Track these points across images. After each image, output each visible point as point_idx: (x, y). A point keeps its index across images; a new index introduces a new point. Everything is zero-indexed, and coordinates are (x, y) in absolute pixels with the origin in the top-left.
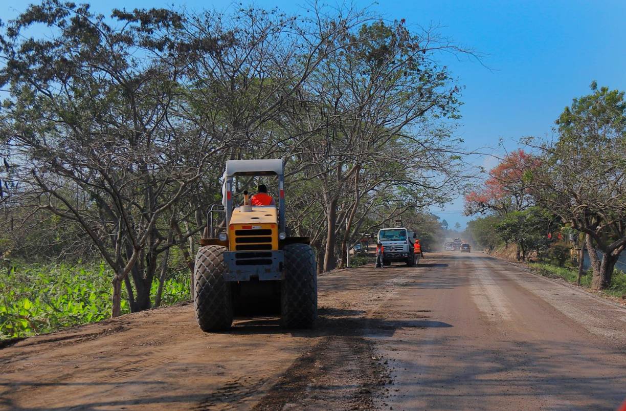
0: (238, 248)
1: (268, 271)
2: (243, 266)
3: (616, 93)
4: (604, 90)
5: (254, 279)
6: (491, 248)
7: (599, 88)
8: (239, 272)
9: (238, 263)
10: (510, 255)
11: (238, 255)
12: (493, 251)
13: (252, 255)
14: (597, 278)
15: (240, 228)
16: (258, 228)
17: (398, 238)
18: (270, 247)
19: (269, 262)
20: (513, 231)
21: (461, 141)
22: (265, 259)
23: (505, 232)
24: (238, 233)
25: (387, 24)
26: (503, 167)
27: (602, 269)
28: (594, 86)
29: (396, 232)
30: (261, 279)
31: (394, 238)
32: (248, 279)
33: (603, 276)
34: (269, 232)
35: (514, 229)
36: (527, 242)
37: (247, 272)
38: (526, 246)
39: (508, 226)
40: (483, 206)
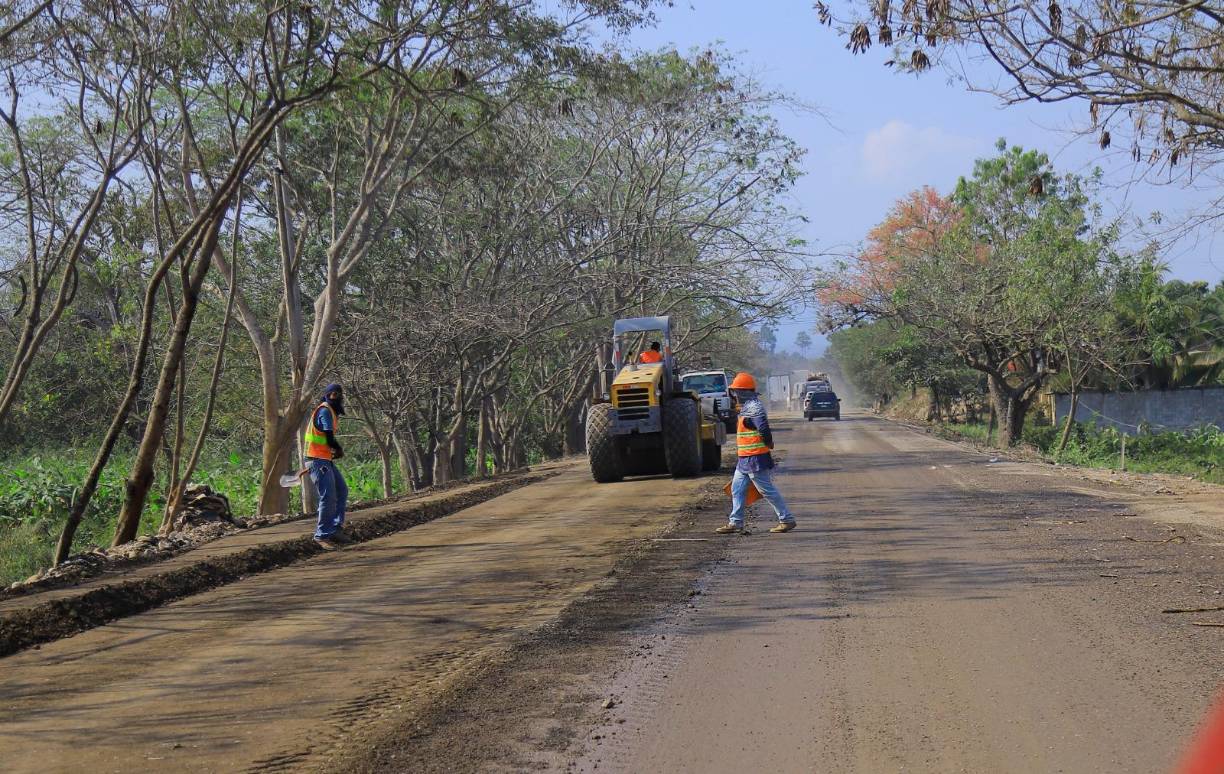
0: (620, 405)
1: (646, 424)
2: (624, 422)
3: (1034, 155)
4: (1018, 151)
5: (635, 433)
6: (886, 399)
7: (1009, 148)
8: (621, 426)
9: (621, 418)
10: (917, 411)
11: (620, 412)
12: (889, 406)
13: (633, 411)
14: (1002, 432)
15: (621, 388)
16: (636, 387)
17: (712, 389)
18: (647, 403)
19: (647, 416)
20: (914, 363)
21: (804, 219)
22: (643, 414)
23: (901, 364)
24: (619, 392)
25: (683, 55)
26: (894, 226)
27: (1008, 421)
28: (1002, 146)
29: (708, 378)
30: (641, 432)
31: (706, 388)
32: (629, 432)
33: (1010, 430)
34: (646, 390)
35: (918, 358)
36: (944, 383)
37: (628, 427)
38: (944, 393)
39: (905, 354)
40: (856, 311)
